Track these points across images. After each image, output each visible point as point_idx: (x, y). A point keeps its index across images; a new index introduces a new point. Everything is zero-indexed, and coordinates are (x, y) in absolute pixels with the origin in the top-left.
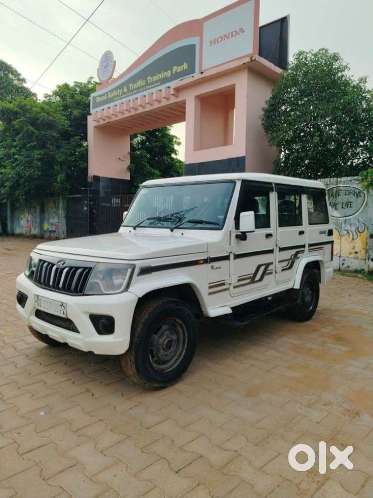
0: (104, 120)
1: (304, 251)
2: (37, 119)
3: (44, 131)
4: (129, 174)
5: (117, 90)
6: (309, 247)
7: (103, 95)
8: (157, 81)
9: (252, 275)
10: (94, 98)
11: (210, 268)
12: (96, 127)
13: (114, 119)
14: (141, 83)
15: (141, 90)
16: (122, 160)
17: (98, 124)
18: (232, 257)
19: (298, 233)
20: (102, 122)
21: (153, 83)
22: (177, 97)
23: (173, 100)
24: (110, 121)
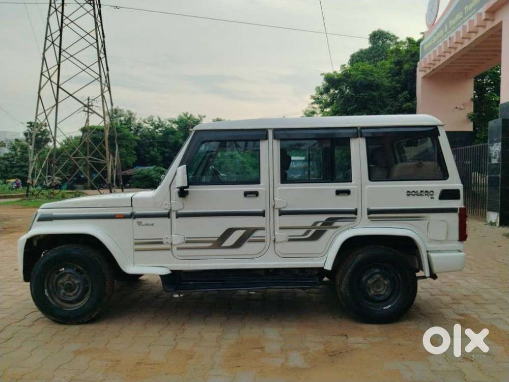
0: (430, 68)
1: (355, 218)
2: (356, 82)
3: (363, 93)
4: (472, 124)
5: (439, 32)
6: (368, 214)
7: (429, 41)
8: (473, 9)
9: (216, 239)
10: (423, 46)
11: (135, 224)
12: (424, 77)
13: (438, 64)
14: (459, 16)
15: (459, 24)
16: (461, 109)
17: (425, 74)
18: (173, 215)
19: (335, 193)
20: (428, 71)
21: (470, 12)
22: (493, 20)
23: (490, 25)
24: (435, 67)
